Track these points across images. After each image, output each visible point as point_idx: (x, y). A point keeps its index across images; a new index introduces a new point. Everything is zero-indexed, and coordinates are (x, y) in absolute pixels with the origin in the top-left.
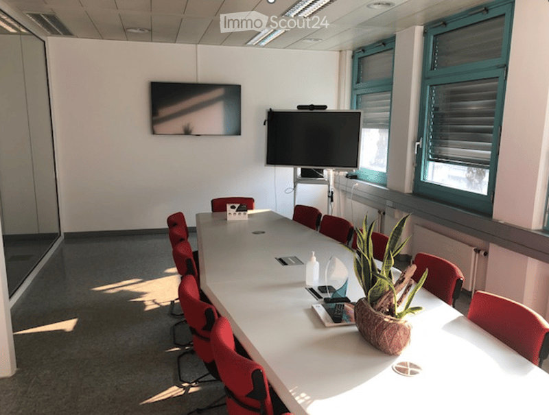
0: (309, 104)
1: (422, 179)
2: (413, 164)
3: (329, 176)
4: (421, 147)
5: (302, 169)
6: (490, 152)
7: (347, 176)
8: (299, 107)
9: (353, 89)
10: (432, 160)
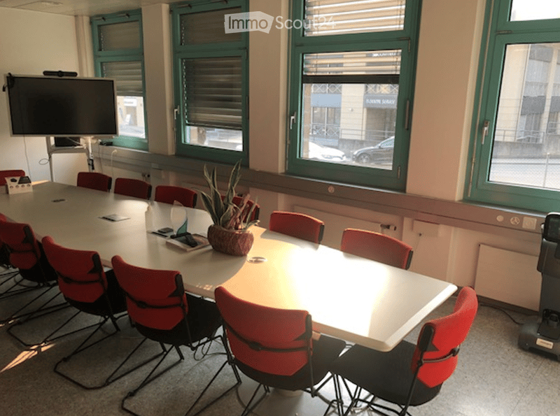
0: (57, 70)
1: (183, 142)
2: (173, 129)
3: (87, 144)
4: (179, 113)
5: (55, 138)
6: (240, 117)
7: (101, 144)
8: (45, 73)
9: (95, 57)
10: (189, 125)
